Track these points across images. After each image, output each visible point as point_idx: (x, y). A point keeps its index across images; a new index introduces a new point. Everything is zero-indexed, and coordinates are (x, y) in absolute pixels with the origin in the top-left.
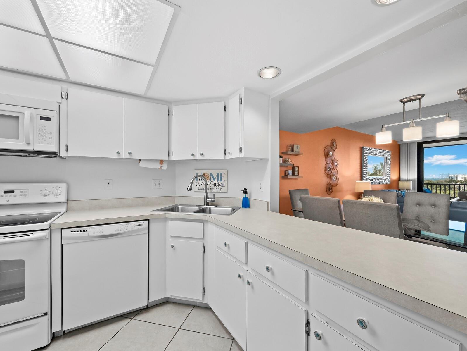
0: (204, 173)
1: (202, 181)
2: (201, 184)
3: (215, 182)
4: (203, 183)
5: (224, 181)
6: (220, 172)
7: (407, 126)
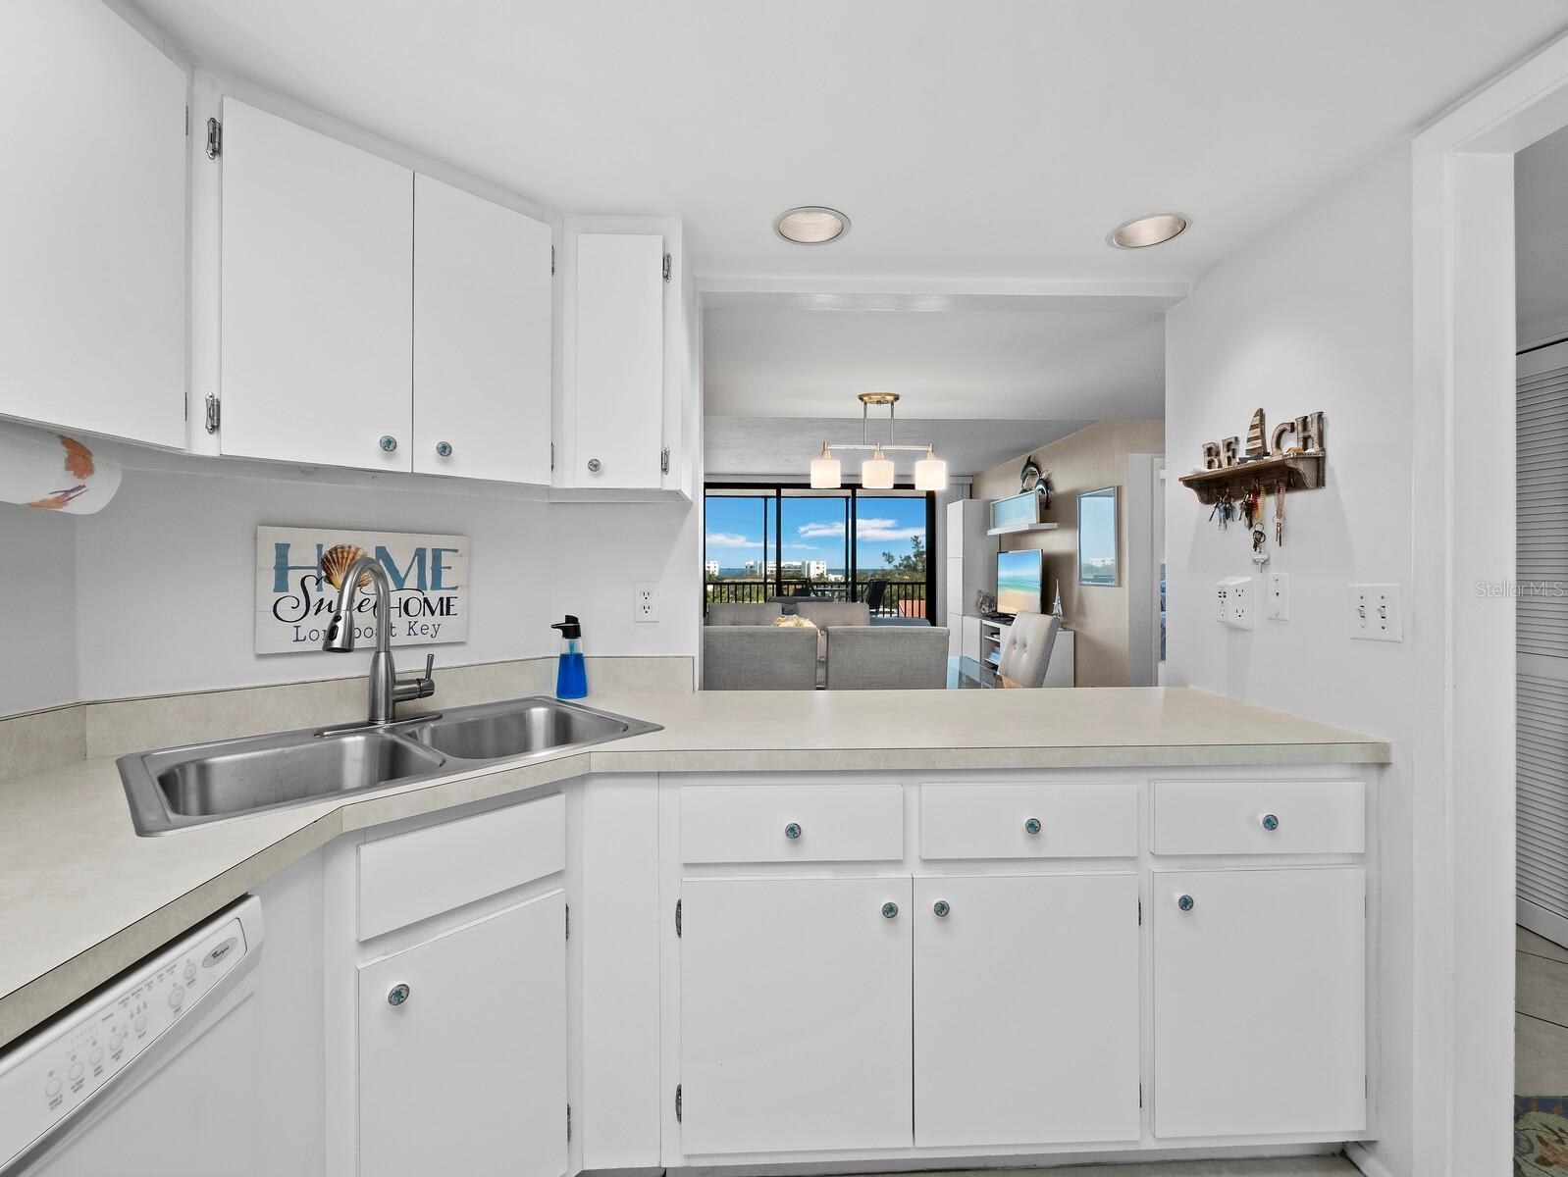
0: (335, 549)
1: (320, 589)
2: (313, 609)
3: (405, 595)
4: (325, 603)
5: (456, 588)
6: (430, 543)
7: (870, 455)
